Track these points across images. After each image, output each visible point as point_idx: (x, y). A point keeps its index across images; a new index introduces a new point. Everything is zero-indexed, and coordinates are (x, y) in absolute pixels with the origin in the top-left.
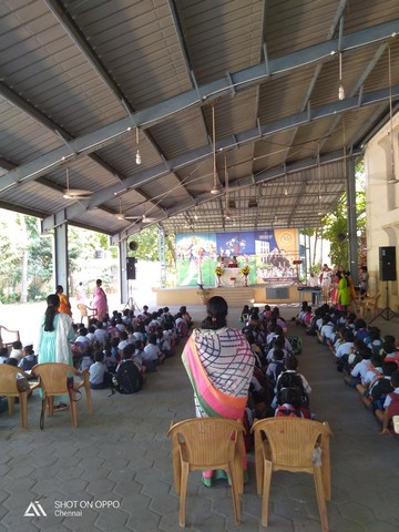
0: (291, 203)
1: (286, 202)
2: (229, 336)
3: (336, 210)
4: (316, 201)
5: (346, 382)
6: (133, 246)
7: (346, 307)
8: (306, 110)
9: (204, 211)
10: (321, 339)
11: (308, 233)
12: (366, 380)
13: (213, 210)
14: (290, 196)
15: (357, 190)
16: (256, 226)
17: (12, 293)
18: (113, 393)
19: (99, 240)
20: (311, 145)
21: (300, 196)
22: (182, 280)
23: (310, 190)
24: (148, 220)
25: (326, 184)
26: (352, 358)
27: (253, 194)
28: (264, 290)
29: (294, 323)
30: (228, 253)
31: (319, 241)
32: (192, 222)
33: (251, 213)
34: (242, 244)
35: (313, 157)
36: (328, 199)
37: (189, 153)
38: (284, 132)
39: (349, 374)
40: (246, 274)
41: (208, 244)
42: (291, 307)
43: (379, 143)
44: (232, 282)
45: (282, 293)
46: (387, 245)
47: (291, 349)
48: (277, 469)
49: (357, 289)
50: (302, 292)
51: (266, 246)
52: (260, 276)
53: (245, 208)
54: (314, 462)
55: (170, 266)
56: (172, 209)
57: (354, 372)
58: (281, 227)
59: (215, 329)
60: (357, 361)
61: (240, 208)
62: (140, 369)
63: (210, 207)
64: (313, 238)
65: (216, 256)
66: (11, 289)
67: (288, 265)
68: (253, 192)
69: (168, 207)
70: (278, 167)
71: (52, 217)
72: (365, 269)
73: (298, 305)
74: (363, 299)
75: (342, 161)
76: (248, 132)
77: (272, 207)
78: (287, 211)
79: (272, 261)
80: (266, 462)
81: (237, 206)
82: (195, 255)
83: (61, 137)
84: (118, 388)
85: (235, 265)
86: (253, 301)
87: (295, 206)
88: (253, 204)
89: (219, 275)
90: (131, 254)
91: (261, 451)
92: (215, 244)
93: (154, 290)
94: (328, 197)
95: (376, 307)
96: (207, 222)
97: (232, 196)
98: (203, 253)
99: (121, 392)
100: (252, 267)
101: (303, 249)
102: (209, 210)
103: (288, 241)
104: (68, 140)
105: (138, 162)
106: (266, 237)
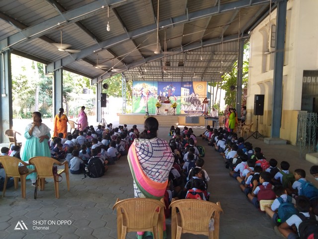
0: (204, 65)
1: (201, 64)
2: (158, 144)
3: (231, 71)
4: (219, 65)
5: (230, 175)
6: (105, 86)
7: (232, 130)
8: (217, 5)
9: (151, 67)
10: (217, 148)
11: (213, 85)
12: (243, 175)
13: (156, 67)
14: (204, 61)
15: (244, 60)
16: (182, 79)
17: (28, 112)
18: (85, 177)
19: (85, 82)
20: (219, 29)
21: (210, 61)
22: (136, 109)
23: (216, 58)
24: (115, 70)
25: (226, 55)
26: (235, 160)
27: (181, 58)
28: (185, 117)
29: (201, 138)
30: (164, 94)
31: (219, 90)
32: (143, 73)
33: (180, 70)
34: (173, 89)
35: (219, 37)
36: (227, 64)
37: (142, 28)
38: (202, 19)
39: (233, 170)
40: (174, 108)
41: (152, 88)
42: (200, 128)
43: (260, 31)
44: (165, 112)
45: (195, 120)
46: (259, 94)
47: (198, 153)
48: (185, 232)
49: (239, 120)
50: (207, 120)
51: (188, 91)
52: (182, 109)
53: (176, 67)
54: (209, 228)
55: (129, 100)
56: (131, 65)
57: (236, 169)
58: (197, 80)
59: (149, 138)
60: (238, 162)
61: (173, 67)
62: (103, 162)
63: (155, 65)
64: (216, 88)
65: (157, 96)
66: (28, 109)
67: (199, 103)
68: (182, 57)
69: (128, 63)
70: (198, 42)
71: (53, 64)
72: (245, 108)
73: (204, 127)
74: (242, 125)
75: (236, 41)
76: (180, 17)
77: (193, 67)
78: (202, 70)
79: (190, 101)
80: (178, 227)
81: (171, 65)
82: (144, 94)
83: (57, 9)
84: (88, 174)
85: (168, 102)
86: (177, 124)
87: (206, 68)
88: (181, 65)
89: (158, 107)
90: (104, 91)
91: (175, 220)
92: (157, 89)
93: (118, 114)
94: (227, 63)
95: (250, 131)
96: (152, 74)
97: (169, 58)
98: (149, 94)
99: (91, 176)
100: (178, 104)
101: (209, 94)
102: (154, 67)
103: (201, 89)
104: (62, 12)
105: (108, 29)
106: (188, 86)
